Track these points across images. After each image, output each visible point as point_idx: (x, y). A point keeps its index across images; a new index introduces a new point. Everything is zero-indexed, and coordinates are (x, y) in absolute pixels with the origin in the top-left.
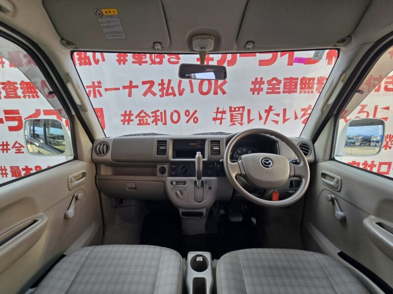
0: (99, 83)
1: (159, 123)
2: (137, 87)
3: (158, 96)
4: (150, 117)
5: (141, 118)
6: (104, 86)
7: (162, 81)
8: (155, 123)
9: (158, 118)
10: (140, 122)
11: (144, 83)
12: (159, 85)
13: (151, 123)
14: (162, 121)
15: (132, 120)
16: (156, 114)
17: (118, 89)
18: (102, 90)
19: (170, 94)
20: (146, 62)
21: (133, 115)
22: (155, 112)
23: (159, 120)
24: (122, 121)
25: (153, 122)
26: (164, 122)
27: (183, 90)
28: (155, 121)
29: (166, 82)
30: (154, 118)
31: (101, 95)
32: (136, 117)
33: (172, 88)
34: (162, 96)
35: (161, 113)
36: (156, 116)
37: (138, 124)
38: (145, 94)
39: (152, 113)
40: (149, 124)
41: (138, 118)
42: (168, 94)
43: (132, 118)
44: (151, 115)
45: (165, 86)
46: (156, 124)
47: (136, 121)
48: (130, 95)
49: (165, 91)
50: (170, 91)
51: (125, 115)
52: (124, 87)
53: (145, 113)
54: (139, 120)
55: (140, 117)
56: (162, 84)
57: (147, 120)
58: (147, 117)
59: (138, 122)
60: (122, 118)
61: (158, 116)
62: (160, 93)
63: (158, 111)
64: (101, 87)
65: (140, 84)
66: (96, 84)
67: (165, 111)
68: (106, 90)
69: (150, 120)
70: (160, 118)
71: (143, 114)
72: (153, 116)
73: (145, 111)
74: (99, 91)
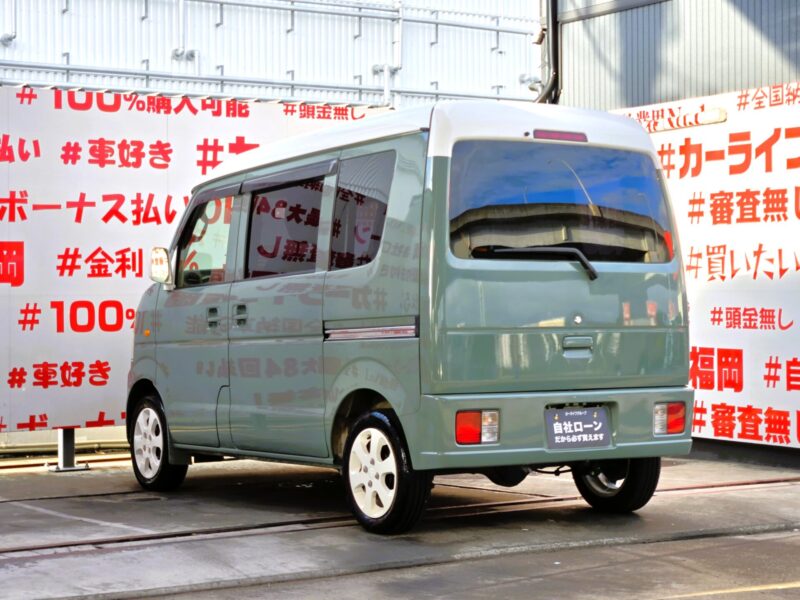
0: (23, 194)
1: (129, 272)
2: (92, 204)
3: (129, 222)
4: (112, 261)
5: (96, 264)
6: (32, 200)
7: (139, 195)
8: (120, 273)
9: (127, 263)
10: (93, 271)
11: (106, 198)
12: (133, 202)
13: (114, 274)
14: (134, 269)
15: (79, 267)
16: (124, 256)
17: (58, 207)
18: (27, 208)
19: (152, 220)
20: (113, 162)
21: (80, 256)
22: (123, 252)
23: (129, 267)
24: (58, 268)
25: (117, 271)
26: (137, 271)
27: (174, 213)
28: (122, 269)
29: (145, 198)
30: (119, 264)
31: (23, 216)
32: (87, 261)
33: (156, 210)
34: (136, 222)
35: (134, 254)
36: (124, 260)
37: (89, 276)
38: (106, 219)
39: (117, 253)
40: (110, 275)
41: (90, 263)
42: (147, 220)
43: (79, 262)
44: (114, 257)
45: (144, 205)
46: (124, 275)
47: (86, 268)
48: (78, 218)
49: (142, 214)
50: (151, 214)
51: (65, 257)
52: (70, 205)
53: (104, 254)
54: (92, 267)
55: (94, 261)
56: (138, 201)
57: (106, 267)
58: (108, 262)
59: (90, 272)
60: (60, 262)
61: (128, 260)
62: (135, 218)
63: (128, 250)
64: (25, 201)
65: (99, 201)
66: (18, 196)
67: (141, 251)
68: (36, 207)
69: (112, 267)
70: (130, 263)
71: (99, 256)
72: (118, 260)
73: (104, 249)
74: (21, 210)
